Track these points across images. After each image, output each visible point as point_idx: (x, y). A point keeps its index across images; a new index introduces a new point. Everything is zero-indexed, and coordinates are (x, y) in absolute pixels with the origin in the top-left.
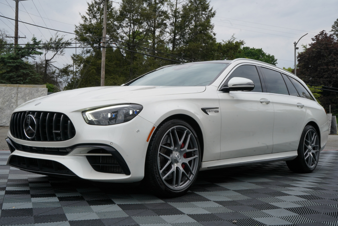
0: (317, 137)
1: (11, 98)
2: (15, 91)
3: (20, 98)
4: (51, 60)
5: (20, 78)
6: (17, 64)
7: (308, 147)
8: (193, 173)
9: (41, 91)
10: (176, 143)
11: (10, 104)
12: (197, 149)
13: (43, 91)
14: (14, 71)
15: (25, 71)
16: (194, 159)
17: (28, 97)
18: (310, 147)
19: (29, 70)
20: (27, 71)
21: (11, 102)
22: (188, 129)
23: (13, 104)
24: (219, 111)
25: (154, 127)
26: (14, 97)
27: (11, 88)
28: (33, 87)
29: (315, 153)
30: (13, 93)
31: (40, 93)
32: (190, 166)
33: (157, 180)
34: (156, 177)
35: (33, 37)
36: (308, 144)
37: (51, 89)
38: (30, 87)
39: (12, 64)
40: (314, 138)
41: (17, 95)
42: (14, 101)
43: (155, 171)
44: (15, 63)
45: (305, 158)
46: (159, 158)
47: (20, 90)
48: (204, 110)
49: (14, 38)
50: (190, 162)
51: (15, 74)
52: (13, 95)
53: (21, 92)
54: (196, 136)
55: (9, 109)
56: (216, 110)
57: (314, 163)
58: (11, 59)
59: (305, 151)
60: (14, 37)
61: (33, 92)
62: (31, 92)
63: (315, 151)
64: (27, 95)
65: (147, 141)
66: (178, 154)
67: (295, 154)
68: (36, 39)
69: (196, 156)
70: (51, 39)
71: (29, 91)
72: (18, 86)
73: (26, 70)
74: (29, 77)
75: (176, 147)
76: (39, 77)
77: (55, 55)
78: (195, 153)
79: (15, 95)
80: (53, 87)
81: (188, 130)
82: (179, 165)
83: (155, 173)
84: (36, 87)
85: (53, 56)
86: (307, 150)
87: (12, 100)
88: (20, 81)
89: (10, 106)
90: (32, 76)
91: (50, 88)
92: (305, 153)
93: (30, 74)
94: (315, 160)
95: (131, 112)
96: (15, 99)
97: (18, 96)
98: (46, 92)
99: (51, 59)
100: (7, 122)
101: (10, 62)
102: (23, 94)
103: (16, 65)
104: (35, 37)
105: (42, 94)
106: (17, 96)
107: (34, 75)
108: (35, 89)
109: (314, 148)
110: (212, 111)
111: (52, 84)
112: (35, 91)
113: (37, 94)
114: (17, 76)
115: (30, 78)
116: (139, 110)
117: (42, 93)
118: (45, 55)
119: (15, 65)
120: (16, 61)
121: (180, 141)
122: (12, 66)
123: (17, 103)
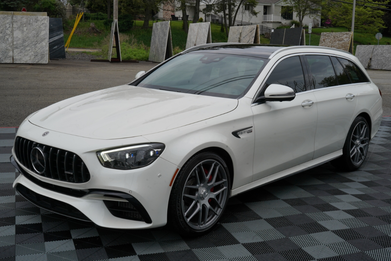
0: (367, 129)
1: (5, 29)
2: (9, 20)
3: (16, 29)
7: (355, 143)
8: (221, 207)
9: (41, 20)
10: (202, 180)
11: (5, 36)
12: (226, 180)
13: (44, 20)
16: (223, 192)
17: (26, 27)
18: (358, 142)
21: (5, 34)
22: (216, 161)
23: (8, 36)
24: (253, 131)
25: (178, 169)
26: (9, 27)
27: (4, 16)
28: (30, 15)
29: (364, 147)
30: (8, 23)
31: (39, 23)
32: (218, 200)
33: (181, 224)
34: (180, 221)
36: (355, 139)
37: (53, 5)
38: (27, 15)
40: (363, 131)
41: (13, 24)
42: (10, 33)
43: (178, 216)
45: (351, 156)
46: (183, 201)
47: (16, 18)
48: (235, 134)
50: (218, 196)
52: (7, 25)
53: (16, 22)
54: (225, 166)
55: (3, 42)
56: (249, 131)
57: (362, 159)
59: (352, 147)
61: (32, 21)
62: (28, 21)
63: (364, 145)
64: (24, 25)
65: (170, 185)
66: (204, 191)
67: (340, 153)
69: (225, 188)
71: (26, 20)
72: (12, 13)
75: (203, 183)
78: (224, 185)
79: (10, 25)
81: (216, 163)
82: (206, 202)
83: (179, 217)
84: (35, 15)
86: (354, 146)
87: (6, 31)
89: (4, 39)
91: (51, 4)
92: (351, 149)
94: (363, 155)
95: (152, 153)
96: (11, 30)
97: (14, 26)
98: (47, 21)
100: (2, 58)
102: (19, 24)
105: (43, 24)
106: (12, 26)
108: (34, 17)
109: (362, 142)
110: (244, 132)
112: (34, 20)
113: (37, 24)
116: (160, 150)
117: (43, 22)
121: (207, 176)
123: (13, 35)
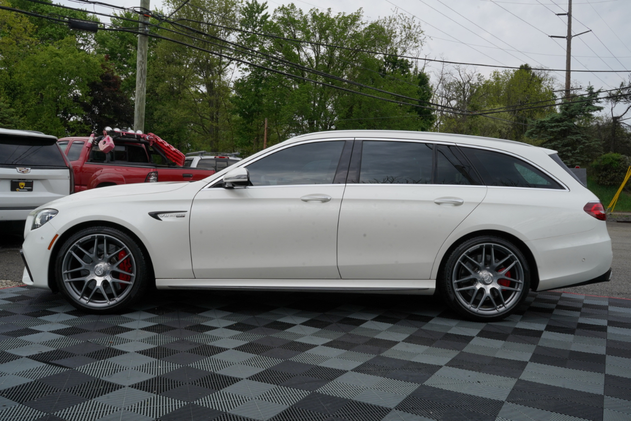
4: (623, 117)
5: (567, 148)
6: (563, 128)
14: (558, 139)
15: (574, 138)
19: (582, 135)
20: (579, 137)
35: (589, 85)
39: (555, 129)
44: (560, 126)
49: (564, 92)
51: (560, 143)
58: (554, 123)
60: (564, 90)
68: (593, 89)
70: (622, 85)
73: (577, 135)
74: (581, 145)
76: (597, 144)
77: (629, 108)
80: (619, 158)
85: (626, 110)
88: (568, 152)
90: (586, 143)
93: (582, 141)
99: (622, 114)
101: (552, 127)
103: (562, 130)
104: (591, 85)
107: (589, 142)
111: (618, 153)
114: (562, 146)
115: (581, 147)
118: (612, 110)
119: (559, 129)
120: (560, 124)
122: (555, 132)
